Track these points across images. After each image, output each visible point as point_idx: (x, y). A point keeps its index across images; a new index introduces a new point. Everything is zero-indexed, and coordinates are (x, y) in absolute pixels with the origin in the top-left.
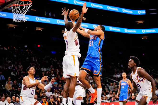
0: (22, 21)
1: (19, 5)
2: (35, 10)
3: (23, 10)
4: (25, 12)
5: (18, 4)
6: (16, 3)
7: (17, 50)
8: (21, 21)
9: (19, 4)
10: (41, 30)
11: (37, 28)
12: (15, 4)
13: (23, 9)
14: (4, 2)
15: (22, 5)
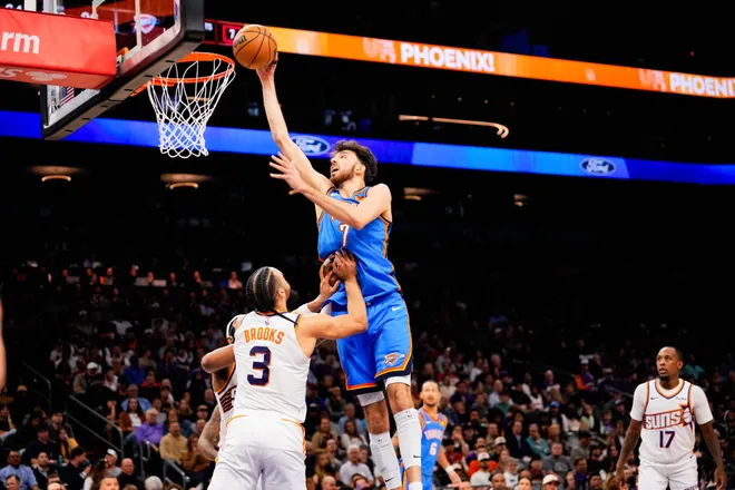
1: (181, 81)
6: (164, 75)
7: (209, 284)
9: (181, 76)
14: (114, 72)
15: (190, 80)
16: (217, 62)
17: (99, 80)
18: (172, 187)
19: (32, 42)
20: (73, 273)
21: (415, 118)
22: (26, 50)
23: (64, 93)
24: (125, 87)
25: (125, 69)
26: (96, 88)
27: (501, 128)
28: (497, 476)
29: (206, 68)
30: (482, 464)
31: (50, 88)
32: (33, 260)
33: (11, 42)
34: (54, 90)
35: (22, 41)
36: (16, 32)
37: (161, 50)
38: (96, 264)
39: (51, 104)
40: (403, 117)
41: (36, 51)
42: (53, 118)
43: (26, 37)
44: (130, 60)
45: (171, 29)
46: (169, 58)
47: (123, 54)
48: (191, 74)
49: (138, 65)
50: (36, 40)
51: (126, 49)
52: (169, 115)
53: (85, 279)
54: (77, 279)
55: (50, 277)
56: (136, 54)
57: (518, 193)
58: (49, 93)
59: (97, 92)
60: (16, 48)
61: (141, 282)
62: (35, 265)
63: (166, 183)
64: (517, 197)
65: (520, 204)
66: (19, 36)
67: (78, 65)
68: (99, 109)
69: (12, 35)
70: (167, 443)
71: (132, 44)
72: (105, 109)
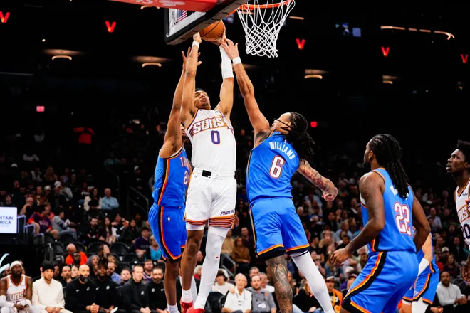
0: (269, 54)
2: (302, 18)
4: (277, 28)
5: (256, 4)
8: (265, 54)
9: (260, 4)
10: (321, 77)
11: (308, 71)
17: (206, 6)
21: (391, 27)
23: (180, 14)
31: (171, 10)
32: (136, 118)
34: (173, 12)
39: (171, 21)
40: (383, 27)
42: (173, 30)
58: (170, 14)
59: (204, 14)
62: (138, 122)
64: (459, 83)
65: (461, 88)
68: (204, 25)
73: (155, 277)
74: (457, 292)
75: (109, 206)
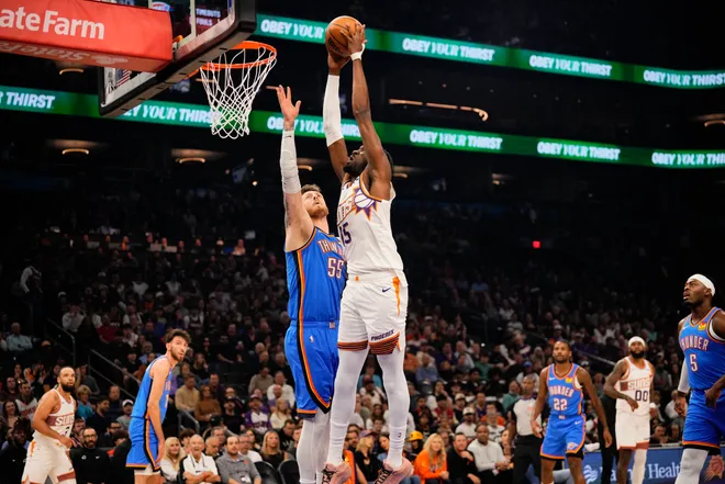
1: (228, 67)
3: (242, 84)
5: (223, 63)
6: (216, 61)
9: (229, 63)
10: (310, 168)
12: (212, 64)
13: (243, 81)
14: (170, 57)
15: (237, 65)
16: (262, 50)
17: (156, 64)
18: (181, 161)
19: (98, 29)
20: (92, 238)
21: (403, 102)
22: (92, 36)
23: (120, 75)
24: (181, 71)
25: (180, 55)
26: (153, 72)
27: (481, 112)
28: (481, 428)
29: (252, 55)
30: (466, 417)
31: (107, 70)
32: (55, 225)
33: (79, 28)
34: (111, 72)
35: (89, 28)
36: (83, 19)
37: (215, 39)
38: (112, 231)
40: (393, 101)
41: (101, 37)
42: (110, 98)
43: (92, 24)
44: (185, 46)
45: (225, 20)
46: (223, 46)
47: (178, 41)
48: (239, 60)
49: (193, 52)
50: (101, 26)
51: (181, 37)
52: (218, 98)
53: (104, 244)
54: (97, 244)
55: (72, 242)
56: (191, 42)
57: (496, 173)
58: (106, 75)
59: (154, 75)
60: (84, 34)
61: (155, 247)
62: (57, 231)
63: (176, 158)
64: (495, 176)
65: (497, 182)
66: (86, 24)
67: (138, 50)
68: (154, 91)
69: (80, 22)
70: (182, 395)
71: (187, 32)
72: (159, 91)
73: (88, 439)
74: (498, 452)
75: (19, 346)
